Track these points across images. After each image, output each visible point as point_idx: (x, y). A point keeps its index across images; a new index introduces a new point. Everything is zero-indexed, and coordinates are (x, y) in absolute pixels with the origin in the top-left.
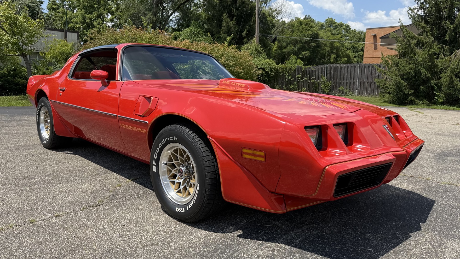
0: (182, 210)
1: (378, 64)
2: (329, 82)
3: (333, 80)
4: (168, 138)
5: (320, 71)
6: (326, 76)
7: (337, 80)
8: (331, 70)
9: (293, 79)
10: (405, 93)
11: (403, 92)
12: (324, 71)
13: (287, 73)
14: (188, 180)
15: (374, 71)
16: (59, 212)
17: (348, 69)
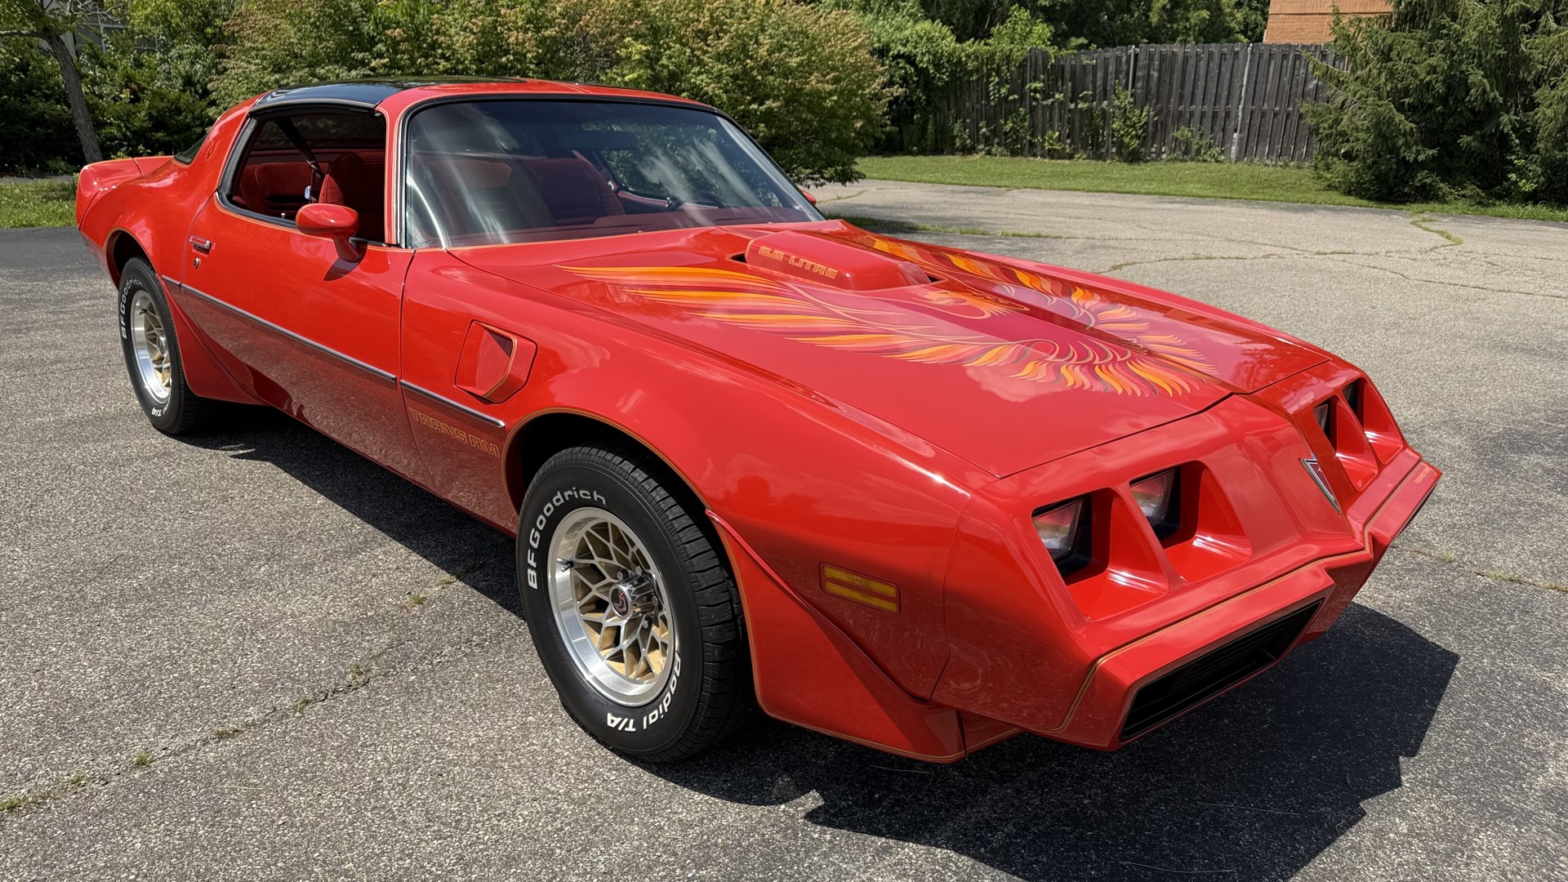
0: (627, 725)
1: (1316, 46)
2: (1142, 112)
3: (1157, 103)
4: (573, 491)
5: (1111, 68)
6: (1133, 87)
7: (1169, 102)
8: (1149, 66)
9: (1016, 97)
10: (1404, 157)
11: (1398, 154)
12: (1124, 68)
13: (994, 74)
14: (644, 623)
15: (1302, 71)
16: (226, 717)
17: (1211, 65)
